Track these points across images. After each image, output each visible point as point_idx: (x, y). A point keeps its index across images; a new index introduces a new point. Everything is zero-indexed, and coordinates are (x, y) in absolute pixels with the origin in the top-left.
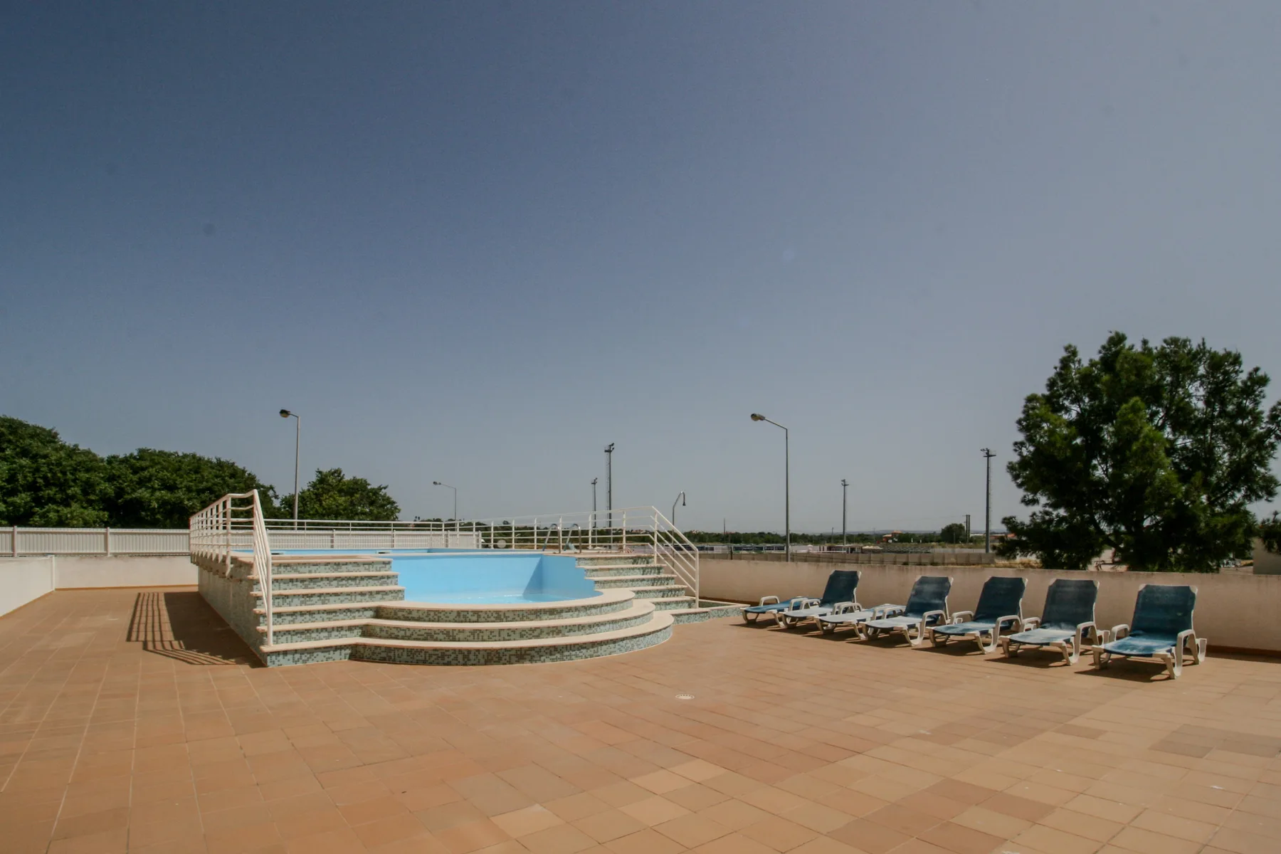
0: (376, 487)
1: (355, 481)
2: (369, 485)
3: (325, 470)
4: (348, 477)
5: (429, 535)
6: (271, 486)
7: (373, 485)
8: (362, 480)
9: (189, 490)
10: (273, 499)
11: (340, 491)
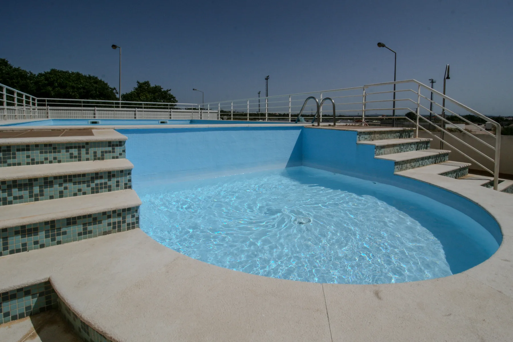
0: (166, 90)
1: (156, 87)
2: (162, 89)
3: (142, 81)
4: (152, 85)
5: (191, 112)
6: (114, 88)
7: (164, 89)
8: (159, 86)
9: (73, 88)
10: (116, 94)
11: (149, 92)
